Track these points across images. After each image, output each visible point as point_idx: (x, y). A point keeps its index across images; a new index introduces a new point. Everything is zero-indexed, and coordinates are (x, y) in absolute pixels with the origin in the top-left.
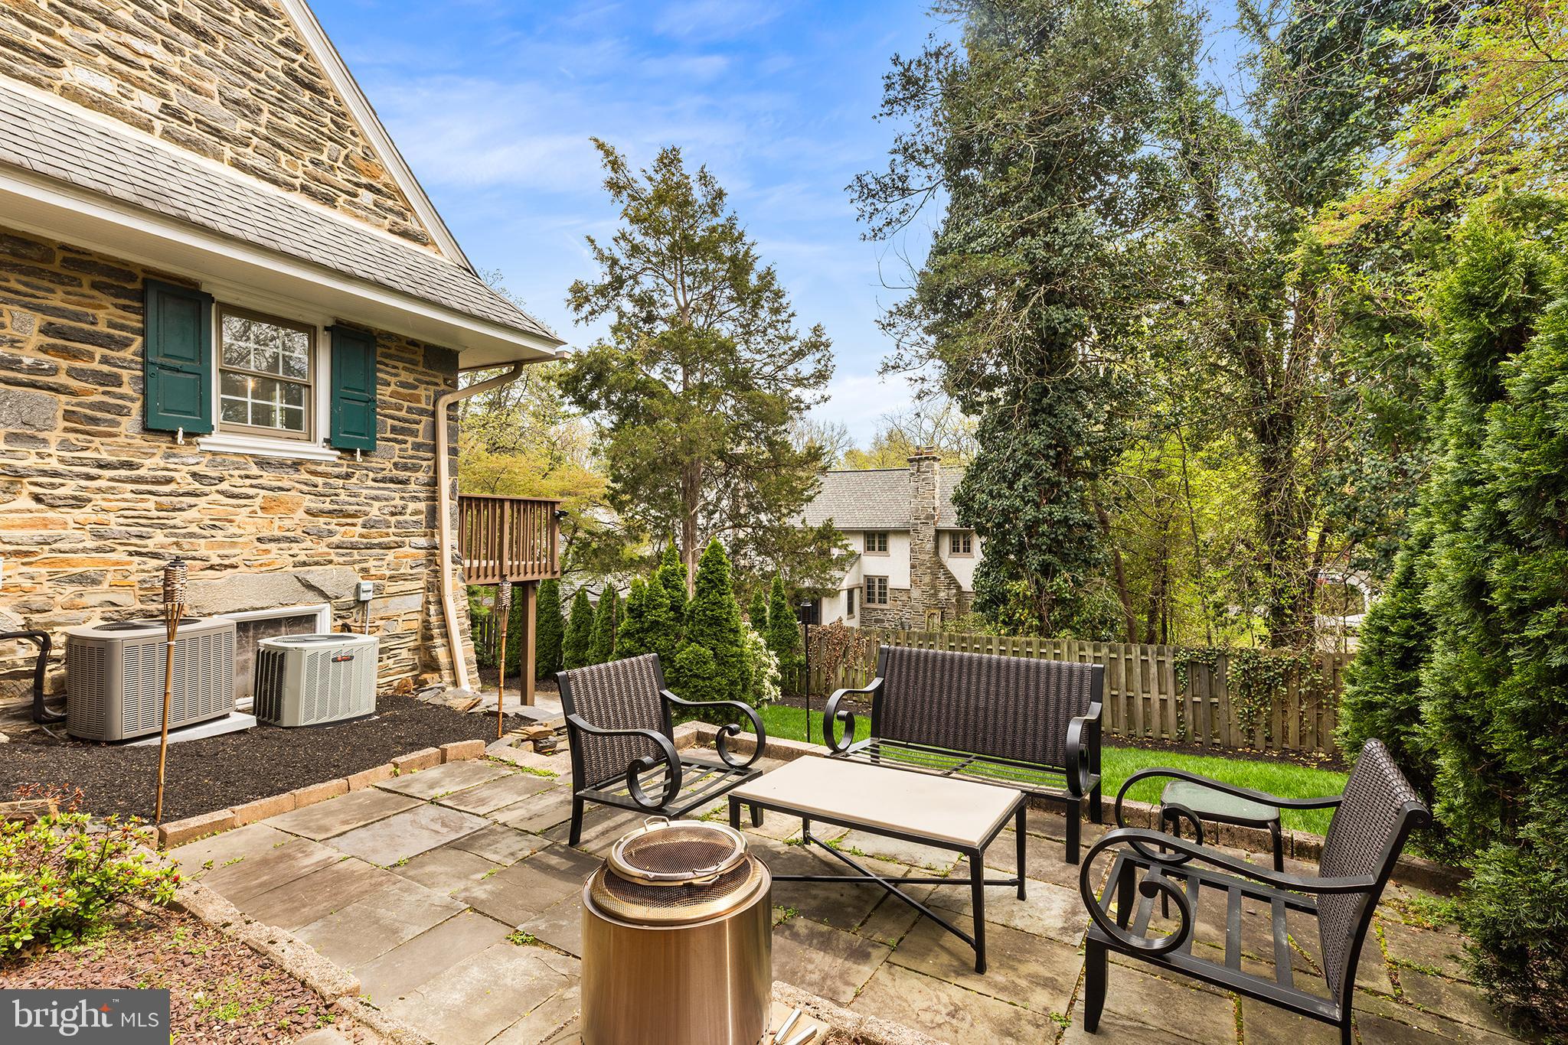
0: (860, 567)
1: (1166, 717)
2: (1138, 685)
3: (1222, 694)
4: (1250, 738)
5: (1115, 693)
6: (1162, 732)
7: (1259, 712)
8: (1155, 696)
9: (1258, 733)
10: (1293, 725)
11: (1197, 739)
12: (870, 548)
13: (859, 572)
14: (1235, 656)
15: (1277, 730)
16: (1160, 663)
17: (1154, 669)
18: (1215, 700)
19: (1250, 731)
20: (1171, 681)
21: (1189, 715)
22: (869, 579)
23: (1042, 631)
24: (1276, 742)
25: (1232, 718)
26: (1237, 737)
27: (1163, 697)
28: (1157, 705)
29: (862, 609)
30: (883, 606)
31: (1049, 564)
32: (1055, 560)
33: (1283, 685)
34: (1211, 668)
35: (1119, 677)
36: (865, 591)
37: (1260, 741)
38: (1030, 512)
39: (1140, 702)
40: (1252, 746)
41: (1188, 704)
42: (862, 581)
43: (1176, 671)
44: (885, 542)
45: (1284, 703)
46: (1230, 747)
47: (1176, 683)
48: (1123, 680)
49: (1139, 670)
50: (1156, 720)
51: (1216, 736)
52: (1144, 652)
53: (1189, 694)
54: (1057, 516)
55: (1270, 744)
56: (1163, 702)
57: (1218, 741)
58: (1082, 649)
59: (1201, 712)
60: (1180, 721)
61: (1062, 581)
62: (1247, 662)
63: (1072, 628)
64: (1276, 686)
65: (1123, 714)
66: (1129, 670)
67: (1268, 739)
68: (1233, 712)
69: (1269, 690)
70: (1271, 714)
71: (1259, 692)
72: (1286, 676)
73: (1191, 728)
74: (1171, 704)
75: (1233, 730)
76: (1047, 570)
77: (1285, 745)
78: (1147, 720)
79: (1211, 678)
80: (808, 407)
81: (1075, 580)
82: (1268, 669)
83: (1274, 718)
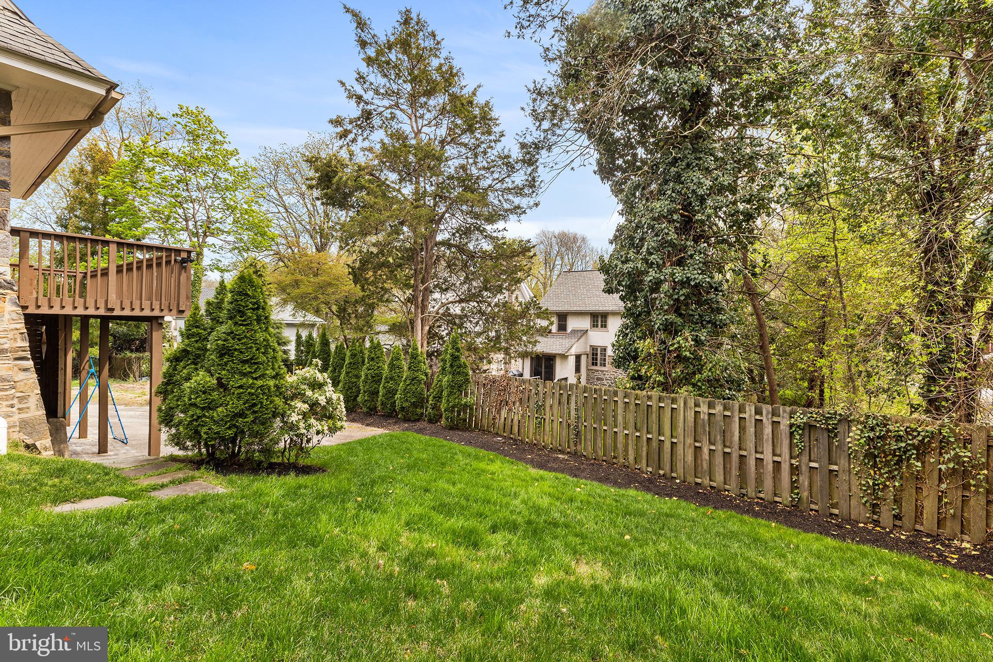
0: (587, 339)
1: (780, 480)
2: (750, 444)
3: (843, 462)
4: (874, 513)
5: (727, 450)
6: (776, 495)
7: (886, 487)
8: (768, 457)
9: (884, 509)
10: (929, 506)
11: (813, 506)
12: (594, 325)
13: (586, 343)
14: (859, 422)
15: (908, 508)
16: (775, 424)
17: (768, 430)
18: (835, 468)
19: (874, 506)
20: (786, 442)
21: (804, 480)
22: (594, 349)
23: (665, 387)
24: (907, 522)
25: (854, 489)
26: (859, 510)
27: (776, 459)
28: (770, 467)
29: (588, 370)
30: (603, 368)
31: (672, 324)
32: (679, 320)
33: (918, 459)
34: (832, 433)
35: (732, 435)
36: (590, 356)
37: (886, 517)
38: (652, 274)
39: (752, 463)
40: (876, 523)
41: (804, 468)
42: (588, 349)
43: (792, 434)
44: (606, 322)
45: (918, 478)
46: (849, 521)
47: (791, 446)
48: (736, 438)
49: (752, 430)
50: (768, 483)
51: (834, 506)
52: (758, 412)
53: (805, 459)
54: (678, 277)
55: (898, 523)
56: (777, 464)
57: (836, 511)
58: (697, 405)
59: (817, 479)
60: (794, 485)
61: (684, 341)
62: (872, 429)
63: (694, 385)
64: (908, 459)
65: (735, 472)
66: (742, 429)
67: (897, 517)
68: (855, 482)
69: (899, 462)
70: (901, 489)
71: (887, 464)
72: (922, 450)
73: (805, 494)
74: (785, 468)
75: (854, 502)
76: (671, 329)
77: (918, 527)
78: (759, 481)
79: (830, 444)
80: (524, 212)
81: (697, 341)
82: (899, 438)
83: (905, 495)
